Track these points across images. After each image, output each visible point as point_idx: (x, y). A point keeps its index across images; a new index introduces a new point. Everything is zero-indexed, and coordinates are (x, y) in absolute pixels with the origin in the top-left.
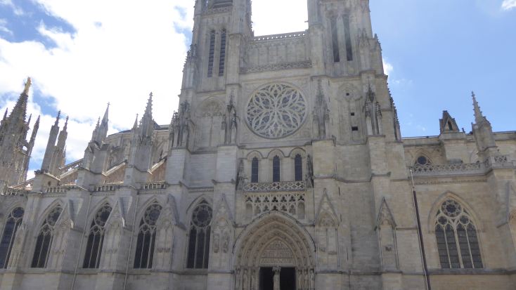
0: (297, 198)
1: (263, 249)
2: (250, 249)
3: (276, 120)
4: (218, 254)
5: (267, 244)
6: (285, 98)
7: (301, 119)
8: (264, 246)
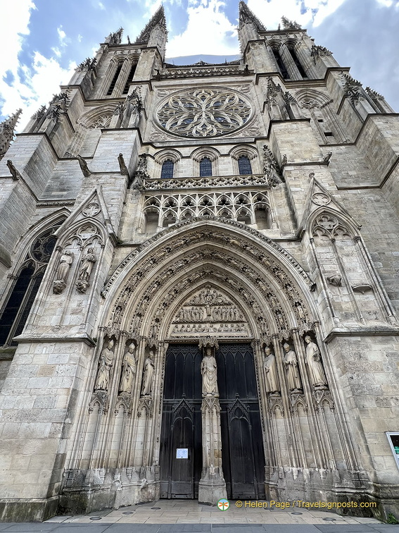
0: (251, 199)
1: (176, 302)
2: (148, 298)
3: (203, 121)
4: (62, 298)
5: (185, 293)
6: (218, 102)
7: (244, 119)
8: (180, 297)
